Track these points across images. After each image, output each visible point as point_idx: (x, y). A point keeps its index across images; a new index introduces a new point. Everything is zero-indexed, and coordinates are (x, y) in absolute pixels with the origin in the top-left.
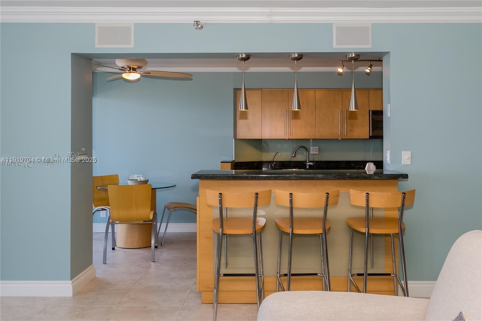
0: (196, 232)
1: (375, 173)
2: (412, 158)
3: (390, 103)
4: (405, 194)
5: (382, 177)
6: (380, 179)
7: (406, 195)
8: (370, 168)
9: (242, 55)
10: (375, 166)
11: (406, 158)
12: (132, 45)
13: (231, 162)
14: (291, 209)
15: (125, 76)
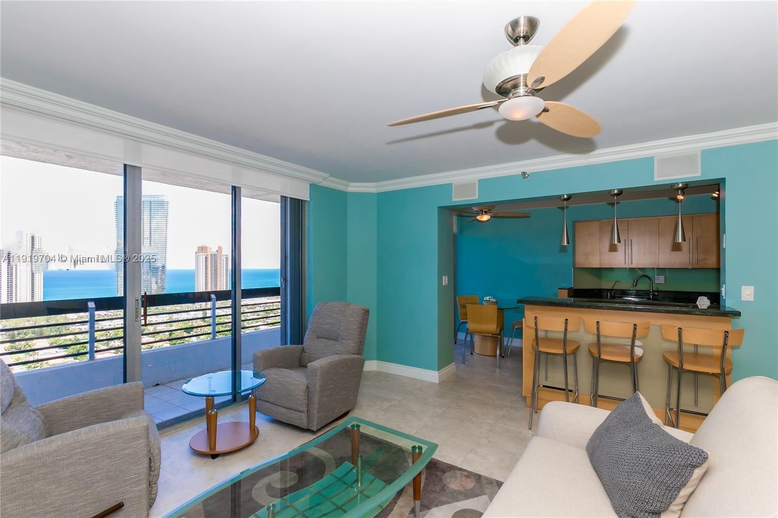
0: (522, 348)
1: (708, 307)
2: (756, 294)
3: (725, 233)
4: (728, 332)
5: (705, 313)
6: (703, 315)
7: (729, 334)
8: (703, 302)
9: (564, 197)
10: (709, 300)
11: (748, 293)
12: (477, 197)
13: (568, 289)
14: (598, 335)
15: (478, 218)
